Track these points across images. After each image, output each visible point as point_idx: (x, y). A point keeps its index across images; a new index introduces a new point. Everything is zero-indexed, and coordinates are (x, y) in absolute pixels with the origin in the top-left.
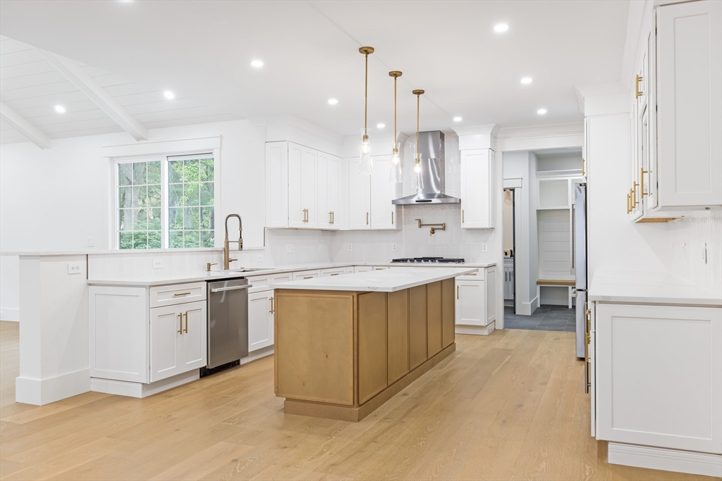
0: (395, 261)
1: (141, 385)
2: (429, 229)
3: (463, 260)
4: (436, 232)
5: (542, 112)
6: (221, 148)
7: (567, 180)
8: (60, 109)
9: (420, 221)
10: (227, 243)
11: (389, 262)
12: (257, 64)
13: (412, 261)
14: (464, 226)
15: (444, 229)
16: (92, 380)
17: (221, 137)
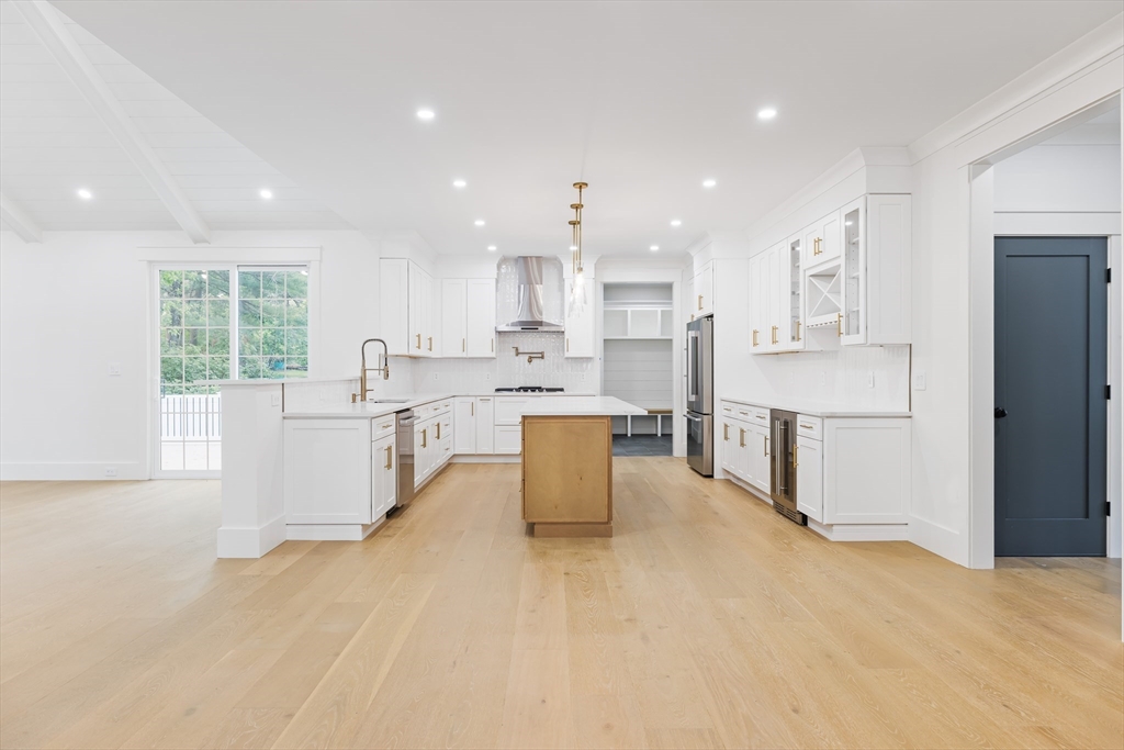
0: (498, 390)
1: (360, 527)
2: (527, 357)
3: (562, 390)
4: (534, 360)
5: (654, 248)
6: (321, 261)
7: (626, 311)
8: (85, 194)
9: (517, 349)
10: (364, 371)
11: (493, 392)
12: (460, 184)
13: (518, 390)
14: (567, 355)
15: (542, 357)
16: (288, 527)
17: (321, 248)
